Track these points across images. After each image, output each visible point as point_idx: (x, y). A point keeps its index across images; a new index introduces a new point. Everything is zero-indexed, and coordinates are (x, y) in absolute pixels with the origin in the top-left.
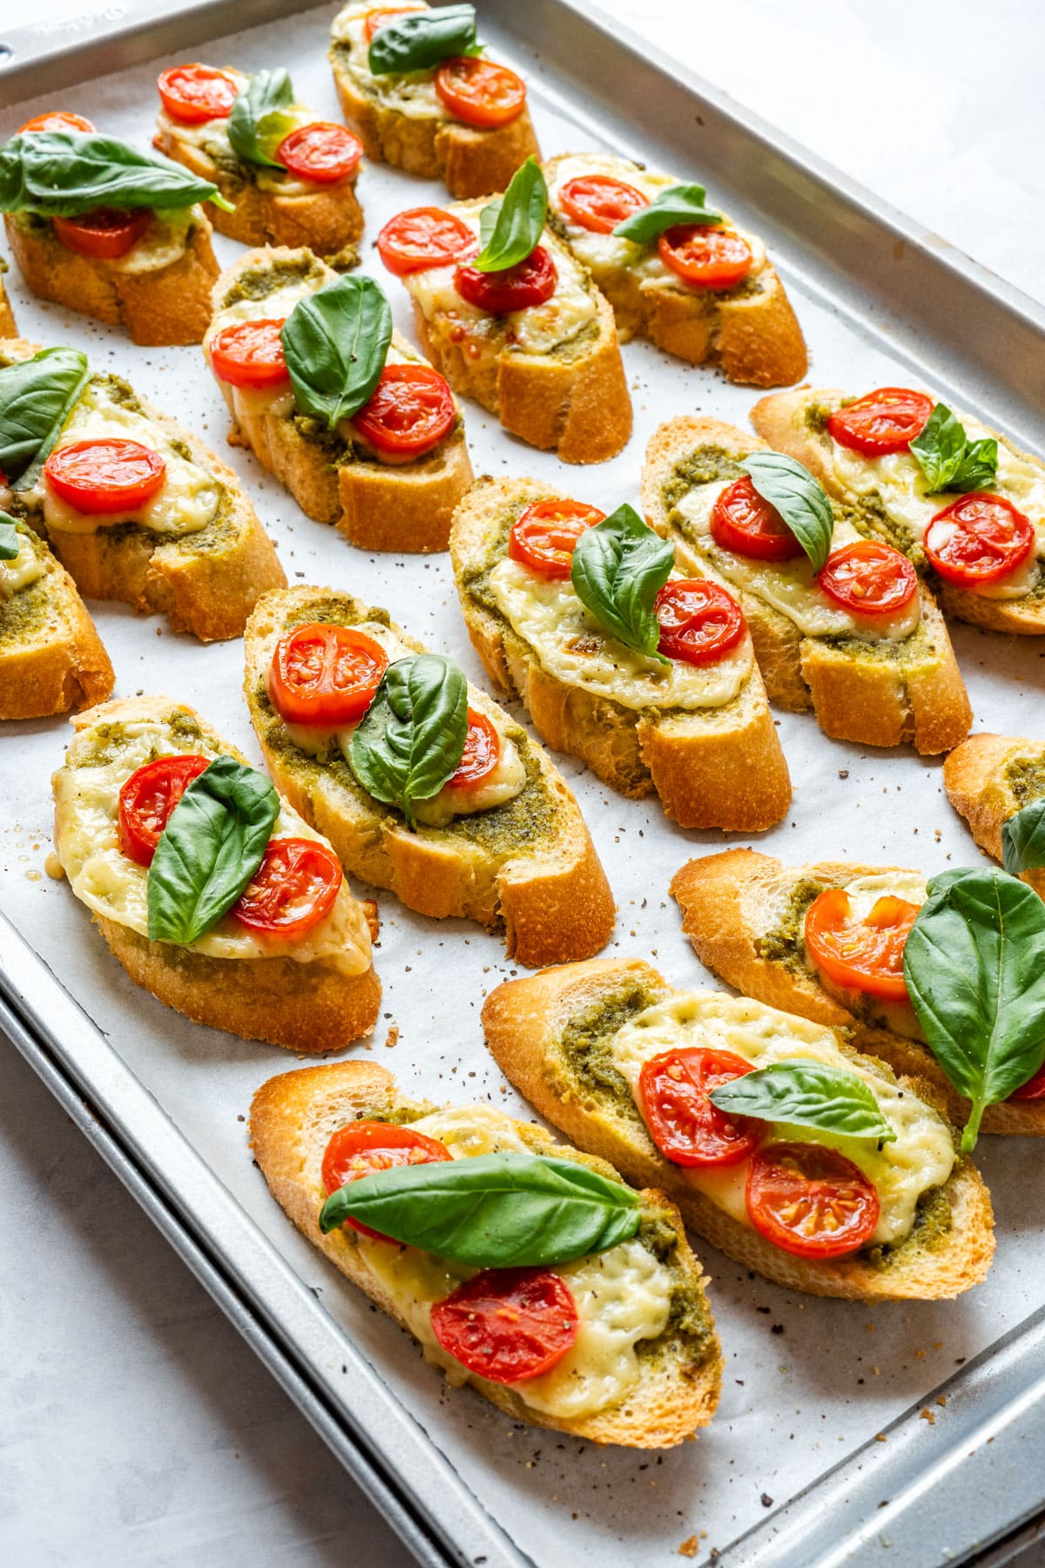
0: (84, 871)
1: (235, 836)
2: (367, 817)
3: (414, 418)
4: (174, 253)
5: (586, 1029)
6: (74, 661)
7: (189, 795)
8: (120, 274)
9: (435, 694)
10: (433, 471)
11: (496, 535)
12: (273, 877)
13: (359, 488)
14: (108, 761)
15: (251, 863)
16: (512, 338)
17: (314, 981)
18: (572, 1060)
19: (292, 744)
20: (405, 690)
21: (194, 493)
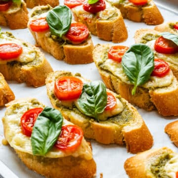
0: (13, 140)
1: (53, 126)
2: (86, 120)
3: (79, 33)
4: (18, 9)
5: (156, 166)
6: (4, 93)
7: (39, 117)
8: (6, 14)
9: (98, 87)
10: (85, 45)
11: (104, 56)
12: (65, 135)
13: (69, 50)
14: (16, 113)
15: (58, 132)
16: (98, 17)
17: (79, 162)
18: (155, 174)
19: (62, 105)
20: (90, 88)
21: (30, 53)
